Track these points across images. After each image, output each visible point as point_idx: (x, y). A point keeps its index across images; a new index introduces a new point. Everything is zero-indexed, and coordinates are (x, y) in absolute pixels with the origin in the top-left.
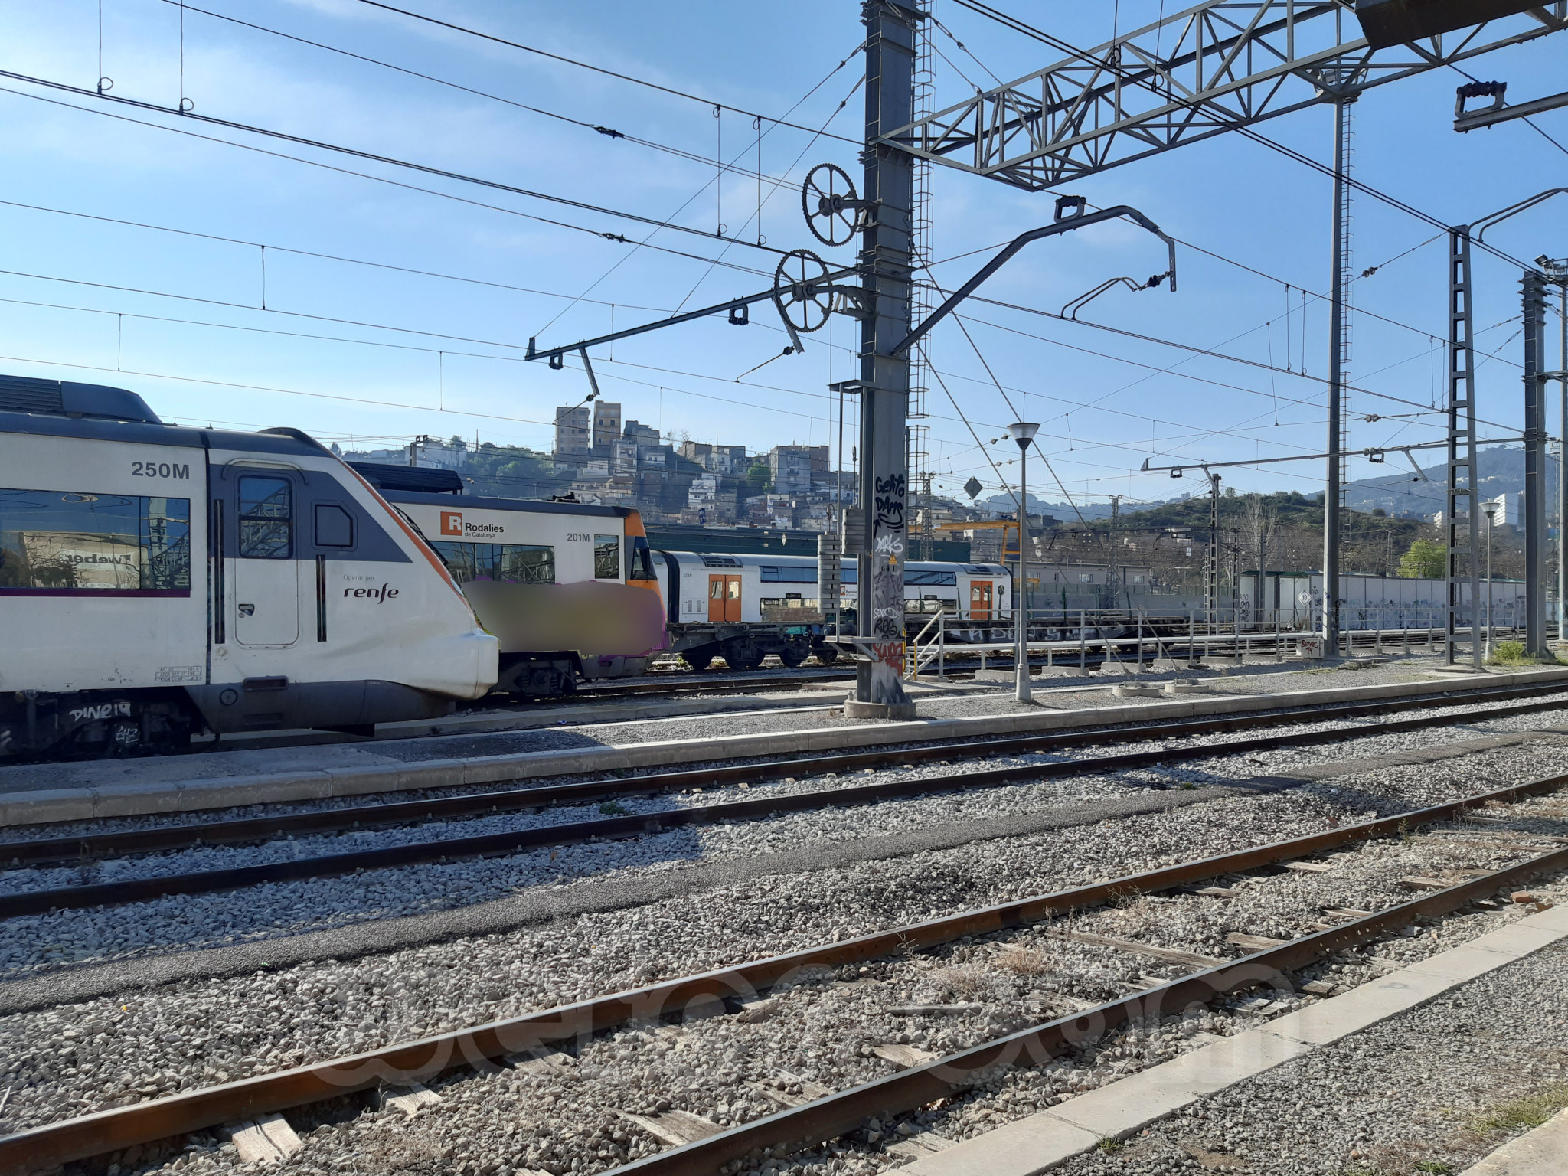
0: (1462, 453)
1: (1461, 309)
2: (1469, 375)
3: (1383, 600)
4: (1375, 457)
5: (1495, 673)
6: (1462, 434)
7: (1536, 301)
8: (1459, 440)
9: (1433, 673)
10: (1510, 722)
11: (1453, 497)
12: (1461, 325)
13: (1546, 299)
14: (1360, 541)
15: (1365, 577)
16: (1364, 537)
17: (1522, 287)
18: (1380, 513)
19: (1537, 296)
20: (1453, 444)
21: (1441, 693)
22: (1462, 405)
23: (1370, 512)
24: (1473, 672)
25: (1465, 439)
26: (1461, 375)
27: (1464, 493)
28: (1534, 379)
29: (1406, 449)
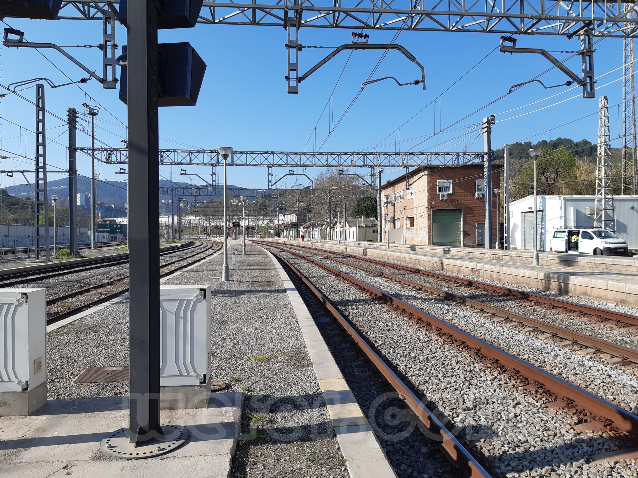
0: (41, 175)
1: (41, 118)
2: (44, 144)
3: (25, 235)
4: (9, 174)
5: (55, 262)
6: (41, 167)
7: (73, 120)
8: (40, 170)
9: (30, 264)
10: (51, 280)
11: (38, 193)
12: (41, 124)
13: (77, 120)
14: (19, 210)
15: (17, 225)
16: (21, 209)
17: (68, 113)
18: (28, 199)
19: (73, 118)
20: (37, 172)
21: (31, 271)
22: (41, 156)
23: (24, 198)
24: (46, 262)
25: (42, 170)
26: (41, 144)
27: (42, 191)
28: (73, 150)
29: (22, 172)
